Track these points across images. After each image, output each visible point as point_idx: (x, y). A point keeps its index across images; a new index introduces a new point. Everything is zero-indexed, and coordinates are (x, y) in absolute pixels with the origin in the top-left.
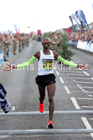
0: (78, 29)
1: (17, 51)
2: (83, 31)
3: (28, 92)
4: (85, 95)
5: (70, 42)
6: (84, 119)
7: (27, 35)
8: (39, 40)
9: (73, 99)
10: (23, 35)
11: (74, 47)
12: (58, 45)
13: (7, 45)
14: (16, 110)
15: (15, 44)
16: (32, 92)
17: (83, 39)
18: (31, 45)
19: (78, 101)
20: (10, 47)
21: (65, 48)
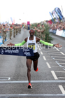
0: (57, 21)
1: (12, 37)
2: (60, 23)
3: (20, 67)
4: (61, 69)
5: (51, 30)
6: (61, 87)
8: (29, 29)
9: (53, 72)
11: (54, 34)
14: (11, 80)
16: (23, 67)
17: (60, 28)
18: (22, 32)
19: (56, 74)
20: (7, 34)
21: (47, 35)
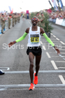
0: (57, 9)
1: (11, 26)
2: (60, 11)
3: (19, 57)
4: (61, 59)
5: (51, 19)
6: (61, 77)
7: (18, 14)
8: (28, 18)
9: (53, 62)
10: (15, 14)
11: (54, 23)
12: (42, 22)
13: (3, 21)
14: (11, 70)
15: (10, 21)
16: (22, 56)
17: (60, 17)
18: (21, 21)
19: (56, 64)
20: (6, 23)
21: (47, 24)
